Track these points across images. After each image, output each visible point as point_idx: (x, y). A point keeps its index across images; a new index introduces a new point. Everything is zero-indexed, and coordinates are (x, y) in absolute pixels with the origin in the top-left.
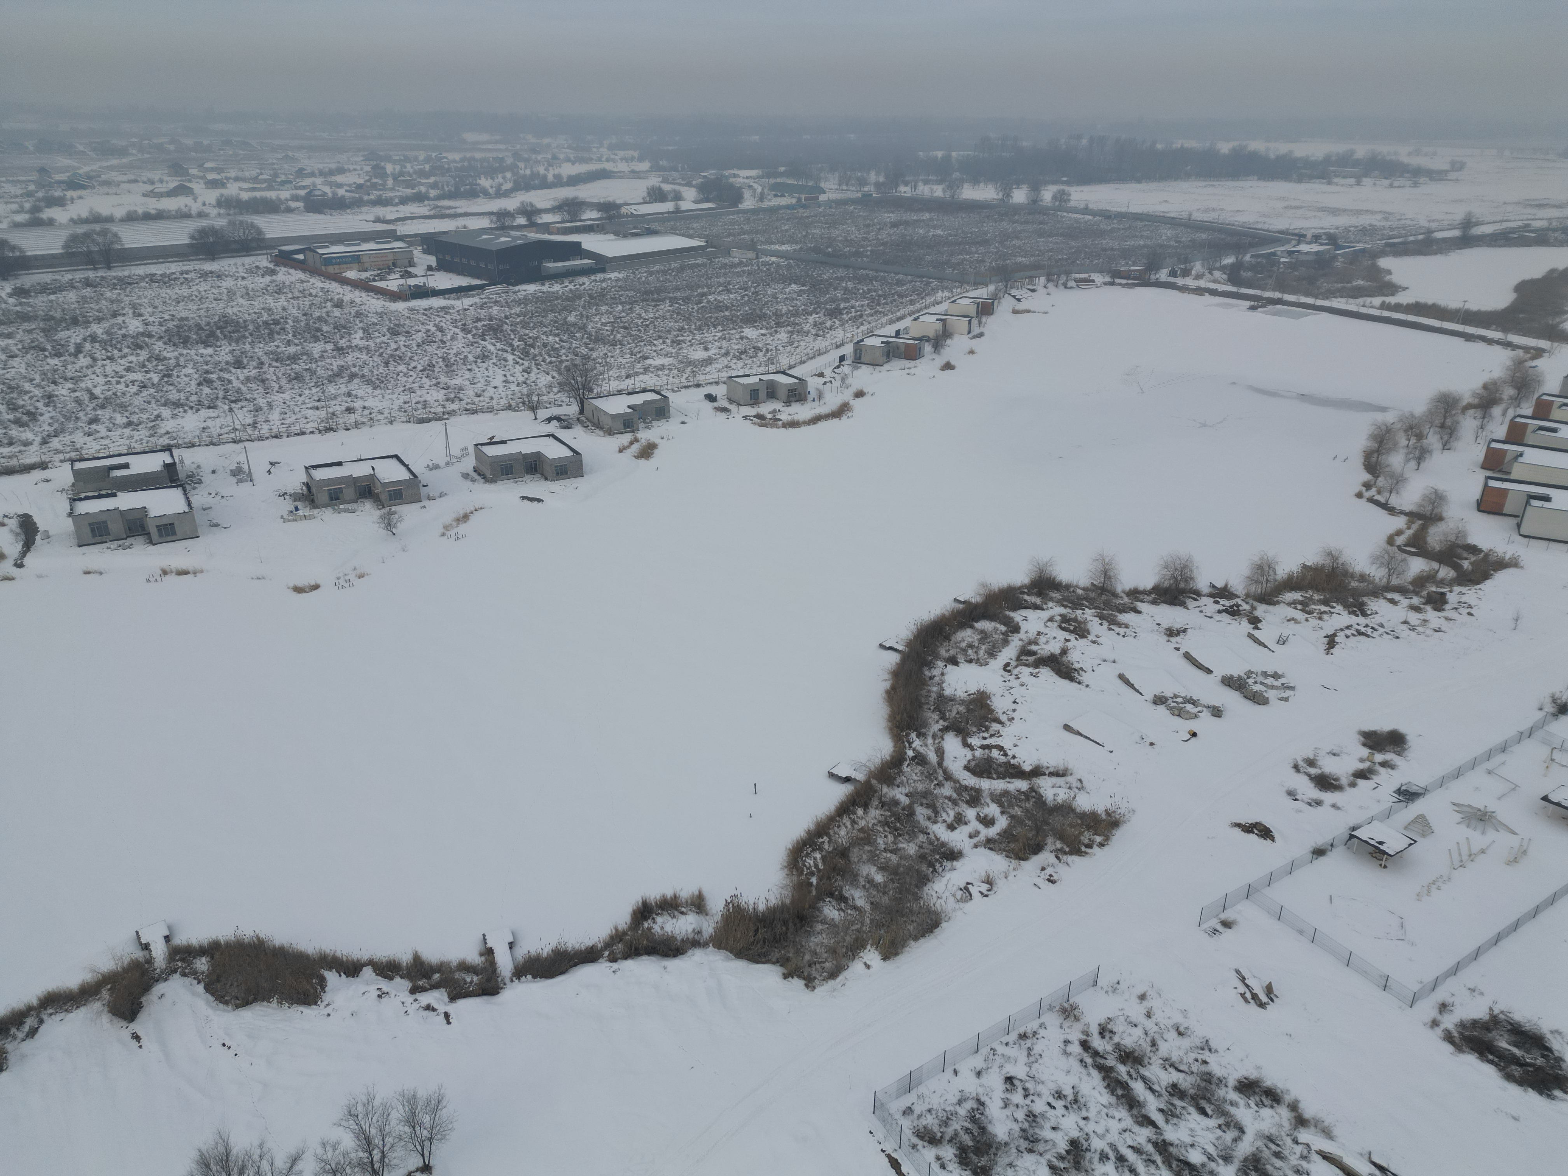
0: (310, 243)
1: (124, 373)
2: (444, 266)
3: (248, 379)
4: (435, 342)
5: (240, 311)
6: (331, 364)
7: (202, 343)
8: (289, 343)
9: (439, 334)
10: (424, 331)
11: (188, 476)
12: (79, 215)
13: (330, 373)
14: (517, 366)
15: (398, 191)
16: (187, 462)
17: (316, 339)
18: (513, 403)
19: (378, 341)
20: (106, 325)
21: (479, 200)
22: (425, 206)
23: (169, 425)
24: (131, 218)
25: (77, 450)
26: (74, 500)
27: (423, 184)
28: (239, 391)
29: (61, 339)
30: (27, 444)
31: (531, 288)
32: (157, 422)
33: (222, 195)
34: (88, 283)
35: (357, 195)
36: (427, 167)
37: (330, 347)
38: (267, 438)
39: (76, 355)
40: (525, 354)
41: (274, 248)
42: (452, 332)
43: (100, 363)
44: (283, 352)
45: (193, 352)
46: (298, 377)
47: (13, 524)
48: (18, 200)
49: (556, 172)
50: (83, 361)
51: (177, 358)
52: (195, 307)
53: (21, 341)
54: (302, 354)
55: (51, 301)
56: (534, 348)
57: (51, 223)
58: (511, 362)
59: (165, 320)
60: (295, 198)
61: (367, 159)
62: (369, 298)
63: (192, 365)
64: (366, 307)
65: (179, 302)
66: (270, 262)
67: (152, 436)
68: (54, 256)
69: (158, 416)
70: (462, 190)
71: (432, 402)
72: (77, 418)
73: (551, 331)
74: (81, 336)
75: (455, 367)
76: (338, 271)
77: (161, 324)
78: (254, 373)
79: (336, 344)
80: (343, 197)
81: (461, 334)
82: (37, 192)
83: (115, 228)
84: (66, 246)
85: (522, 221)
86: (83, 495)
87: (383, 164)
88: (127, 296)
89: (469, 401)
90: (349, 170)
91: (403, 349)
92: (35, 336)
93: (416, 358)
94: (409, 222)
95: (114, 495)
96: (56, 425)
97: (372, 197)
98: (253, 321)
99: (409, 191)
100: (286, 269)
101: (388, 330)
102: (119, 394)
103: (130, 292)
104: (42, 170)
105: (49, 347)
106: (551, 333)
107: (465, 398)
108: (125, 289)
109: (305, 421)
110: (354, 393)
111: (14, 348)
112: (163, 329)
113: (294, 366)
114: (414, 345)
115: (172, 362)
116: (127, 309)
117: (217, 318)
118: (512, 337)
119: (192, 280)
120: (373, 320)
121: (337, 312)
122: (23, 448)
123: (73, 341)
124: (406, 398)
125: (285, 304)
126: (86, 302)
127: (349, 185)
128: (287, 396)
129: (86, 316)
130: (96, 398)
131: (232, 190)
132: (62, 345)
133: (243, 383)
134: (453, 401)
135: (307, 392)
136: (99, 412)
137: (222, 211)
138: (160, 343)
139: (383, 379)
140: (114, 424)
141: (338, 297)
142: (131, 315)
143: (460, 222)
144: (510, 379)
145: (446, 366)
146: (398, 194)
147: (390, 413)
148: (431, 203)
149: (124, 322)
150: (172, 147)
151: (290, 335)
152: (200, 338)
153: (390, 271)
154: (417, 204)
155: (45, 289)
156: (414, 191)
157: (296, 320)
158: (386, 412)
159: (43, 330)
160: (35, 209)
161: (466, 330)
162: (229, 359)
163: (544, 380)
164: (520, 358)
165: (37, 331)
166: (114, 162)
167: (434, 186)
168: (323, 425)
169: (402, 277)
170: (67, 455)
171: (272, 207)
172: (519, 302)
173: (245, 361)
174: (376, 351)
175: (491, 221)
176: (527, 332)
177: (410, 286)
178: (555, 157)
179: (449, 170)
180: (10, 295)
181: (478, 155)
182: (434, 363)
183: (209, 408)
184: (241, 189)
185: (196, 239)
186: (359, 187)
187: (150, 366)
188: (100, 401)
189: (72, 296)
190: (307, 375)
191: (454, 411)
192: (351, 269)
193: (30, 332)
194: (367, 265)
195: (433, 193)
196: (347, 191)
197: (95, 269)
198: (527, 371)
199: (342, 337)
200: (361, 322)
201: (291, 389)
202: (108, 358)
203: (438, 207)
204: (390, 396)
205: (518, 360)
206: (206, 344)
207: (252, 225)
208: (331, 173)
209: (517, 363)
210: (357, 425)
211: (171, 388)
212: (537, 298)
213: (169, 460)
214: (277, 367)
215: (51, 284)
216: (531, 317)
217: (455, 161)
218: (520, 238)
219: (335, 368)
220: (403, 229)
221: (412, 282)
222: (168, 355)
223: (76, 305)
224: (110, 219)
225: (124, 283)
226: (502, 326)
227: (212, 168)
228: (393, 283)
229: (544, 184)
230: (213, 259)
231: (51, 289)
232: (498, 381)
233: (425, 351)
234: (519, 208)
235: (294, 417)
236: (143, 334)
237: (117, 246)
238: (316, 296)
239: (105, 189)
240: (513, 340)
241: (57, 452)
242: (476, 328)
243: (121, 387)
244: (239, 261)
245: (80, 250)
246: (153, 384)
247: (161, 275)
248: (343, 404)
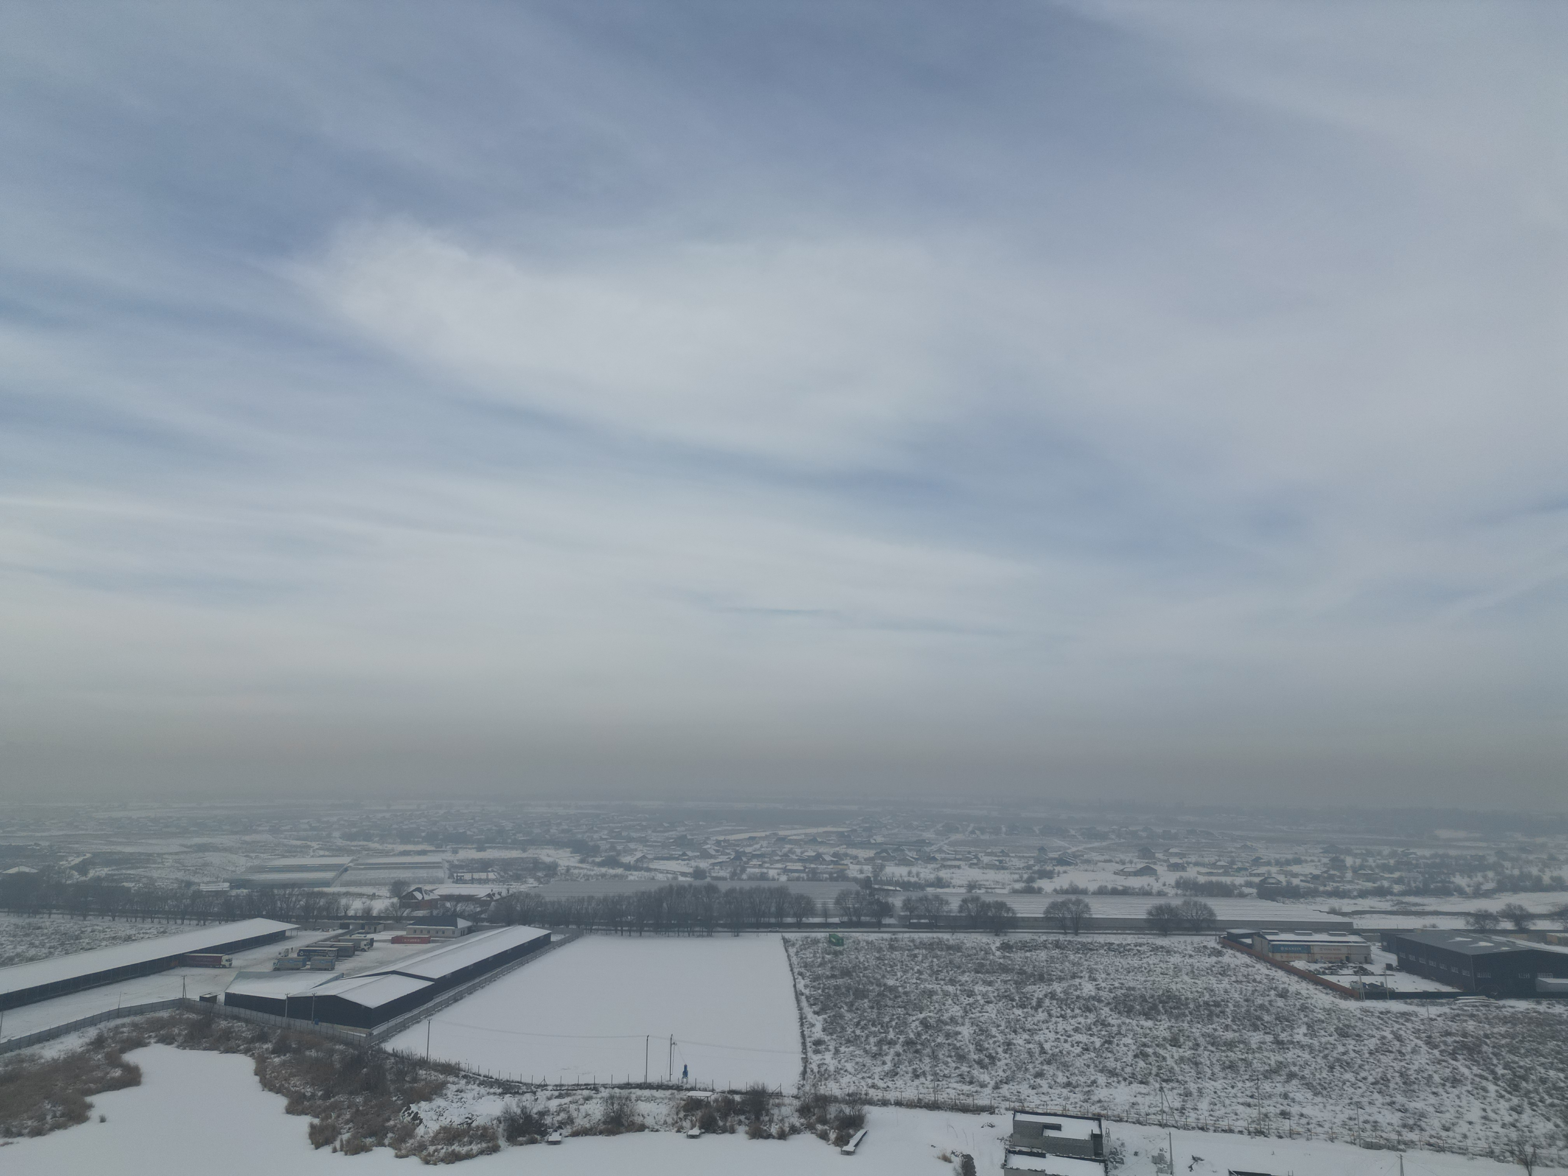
0: (1260, 929)
1: (1072, 1033)
2: (1405, 966)
3: (1182, 1059)
4: (1391, 1052)
5: (1183, 988)
6: (1269, 1058)
7: (1145, 1014)
8: (1227, 1028)
9: (1397, 1043)
10: (1379, 1037)
11: (1112, 1153)
12: (1061, 887)
13: (1267, 1068)
14: (1502, 1101)
15: (1358, 884)
16: (1113, 1137)
17: (1256, 1028)
18: (1497, 1150)
19: (1323, 1040)
20: (1065, 984)
21: (1452, 899)
22: (1387, 901)
23: (1101, 1093)
24: (1102, 892)
25: (1020, 1101)
26: (1010, 1152)
27: (1386, 879)
28: (1171, 1070)
29: (1027, 993)
30: (983, 1085)
31: (1522, 1005)
32: (1093, 1088)
33: (1181, 877)
34: (1057, 945)
35: (1312, 886)
36: (1392, 862)
37: (1269, 1038)
38: (1193, 1128)
39: (1036, 1009)
40: (1514, 1088)
41: (1223, 929)
42: (1413, 1044)
43: (1054, 1020)
44: (1220, 1037)
45: (1134, 1023)
46: (1232, 1067)
47: (957, 1161)
48: (1020, 871)
49: (1556, 873)
50: (1041, 1015)
51: (1119, 1026)
52: (1143, 979)
53: (997, 990)
54: (1239, 1042)
55: (1027, 958)
56: (1527, 1081)
57: (1039, 891)
58: (1493, 1094)
59: (1115, 988)
60: (1249, 884)
61: (1326, 851)
62: (1317, 992)
63: (1131, 1036)
64: (1313, 1001)
65: (1129, 972)
66: (1218, 943)
67: (1086, 1101)
68: (1036, 919)
69: (1094, 1082)
70: (1432, 886)
71: (1385, 1125)
72: (1026, 1069)
73: (1552, 1063)
74: (1044, 992)
75: (1416, 1087)
76: (1284, 959)
77: (1110, 991)
78: (1188, 1054)
79: (1276, 1036)
80: (1297, 886)
81: (1425, 1048)
82: (1034, 866)
83: (1087, 899)
84: (1047, 912)
85: (1508, 925)
86: (1017, 1149)
87: (1342, 857)
88: (1086, 960)
89: (1433, 1133)
90: (1306, 861)
91: (1353, 1055)
92: (1009, 986)
93: (1366, 1067)
94: (1368, 916)
95: (1043, 1156)
96: (1009, 1073)
97: (1328, 888)
98: (1194, 1000)
99: (1369, 885)
100: (1232, 952)
101: (1336, 1030)
102: (1064, 1053)
103: (1090, 958)
104: (1042, 849)
105: (1017, 998)
106: (1552, 1066)
107: (1427, 1128)
108: (1086, 954)
109: (1235, 1117)
110: (1291, 1095)
111: (991, 995)
112: (1112, 995)
113: (1230, 1054)
114: (1366, 1052)
115: (1115, 1029)
116: (1084, 973)
117: (1161, 992)
118: (1495, 1061)
119: (1144, 952)
120: (1319, 1016)
121: (1280, 1002)
122: (979, 1089)
123: (1036, 995)
124: (1352, 1113)
125: (1228, 986)
126: (1053, 962)
127: (1305, 876)
128: (1218, 1085)
129: (1050, 975)
130: (1045, 1053)
131: (1191, 873)
132: (1027, 998)
133: (1176, 1063)
134: (1411, 1129)
135: (1240, 1085)
136: (1045, 1067)
137: (1179, 892)
138: (1107, 1009)
139: (1326, 1085)
140: (1055, 1082)
141: (1283, 986)
142: (1087, 979)
143: (1428, 921)
144: (1492, 1115)
145: (1404, 1083)
146: (1357, 887)
147: (1331, 1128)
148: (1394, 898)
149: (1080, 984)
150: (1144, 834)
151: (1229, 1020)
152: (1143, 1009)
153: (1343, 966)
154: (1378, 899)
155: (1024, 946)
156: (1375, 885)
157: (1237, 1005)
158: (1327, 1126)
159: (1016, 983)
160: (1031, 880)
161: (1429, 1042)
162: (1166, 1035)
163: (1542, 1128)
164: (1506, 1091)
165: (1011, 982)
166: (1096, 844)
167: (1399, 881)
168: (1253, 1126)
169: (1356, 973)
170: (1012, 1105)
171: (1225, 891)
172: (1505, 1020)
173: (1182, 1040)
174: (1320, 1051)
175: (1468, 923)
176: (1516, 1059)
177: (1364, 984)
178: (1552, 858)
179: (1417, 866)
180: (998, 949)
181: (1453, 852)
182: (1389, 1076)
183: (1141, 1082)
184: (1199, 873)
185: (1152, 915)
186: (1315, 877)
187: (1095, 1030)
188: (1048, 1056)
189: (1043, 955)
190: (1242, 1066)
191: (1412, 1142)
192: (1300, 959)
193: (1005, 982)
194: (1317, 957)
195: (1397, 888)
196: (1302, 881)
197: (1066, 933)
198: (1517, 1110)
199: (1283, 1030)
200: (1306, 1016)
201: (1224, 1078)
202: (1062, 1016)
203: (1402, 903)
204: (1333, 1108)
205: (1504, 1093)
206: (1148, 1016)
207: (1205, 907)
208: (1288, 863)
209: (1502, 1097)
210: (1292, 1134)
211: (1110, 1055)
212: (1531, 1018)
213: (1097, 1131)
214: (1212, 1052)
215: (1030, 943)
216: (1522, 1042)
217: (1424, 857)
218: (1504, 944)
219: (1273, 1063)
220: (1359, 923)
221: (1367, 980)
222: (1112, 1022)
223: (1045, 964)
224: (1084, 892)
225: (1086, 948)
226: (1480, 1046)
227: (1176, 853)
228: (1346, 979)
229: (1538, 886)
230: (1165, 935)
231: (1029, 947)
232: (1475, 1113)
233: (1379, 1061)
234: (1504, 911)
235: (1223, 1110)
236: (1094, 998)
237: (1087, 916)
238: (1260, 982)
239: (1086, 867)
240: (1496, 1066)
241: (1006, 1099)
242: (1445, 1043)
243: (1067, 1046)
244: (1189, 939)
245: (1057, 916)
246: (1095, 1048)
247: (1118, 945)
248: (1278, 1106)
